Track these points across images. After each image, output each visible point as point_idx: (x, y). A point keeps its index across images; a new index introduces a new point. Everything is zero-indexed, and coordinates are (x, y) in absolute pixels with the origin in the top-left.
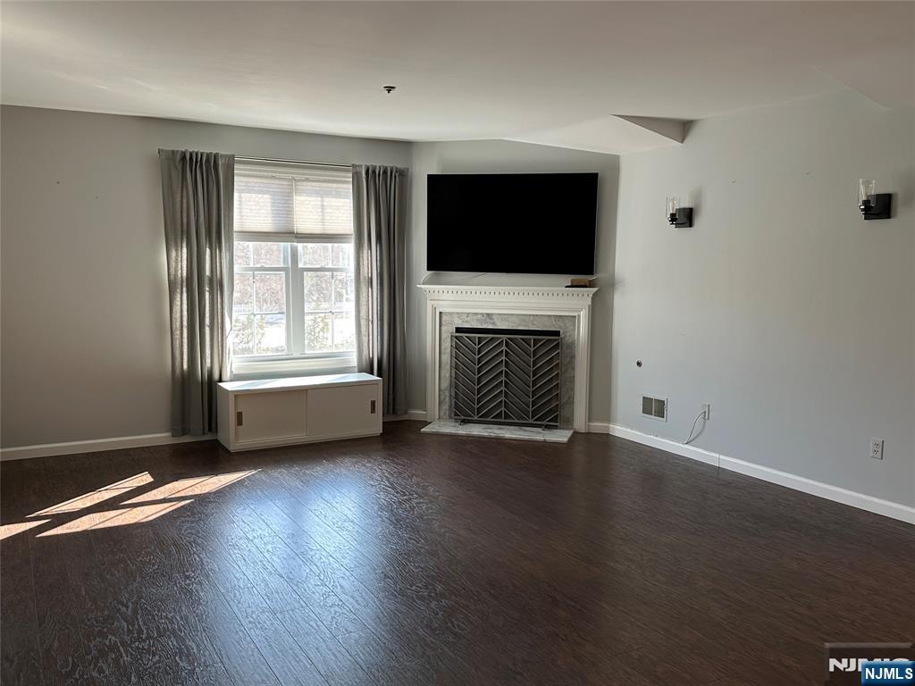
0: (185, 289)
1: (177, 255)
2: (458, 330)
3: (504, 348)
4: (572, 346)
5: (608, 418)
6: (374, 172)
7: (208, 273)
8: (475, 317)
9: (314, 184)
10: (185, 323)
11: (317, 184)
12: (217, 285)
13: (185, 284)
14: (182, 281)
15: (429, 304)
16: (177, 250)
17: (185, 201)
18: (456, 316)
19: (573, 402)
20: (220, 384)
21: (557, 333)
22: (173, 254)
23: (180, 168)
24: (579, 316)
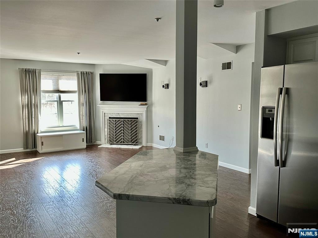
0: (27, 107)
1: (24, 98)
2: (110, 118)
3: (122, 123)
4: (141, 122)
5: (152, 142)
6: (83, 73)
7: (33, 103)
8: (114, 114)
9: (65, 76)
10: (27, 117)
11: (66, 77)
12: (36, 106)
13: (27, 106)
14: (26, 105)
15: (101, 111)
16: (24, 96)
17: (26, 82)
18: (109, 114)
19: (142, 138)
20: (37, 134)
21: (137, 118)
22: (23, 97)
23: (25, 73)
24: (143, 113)
